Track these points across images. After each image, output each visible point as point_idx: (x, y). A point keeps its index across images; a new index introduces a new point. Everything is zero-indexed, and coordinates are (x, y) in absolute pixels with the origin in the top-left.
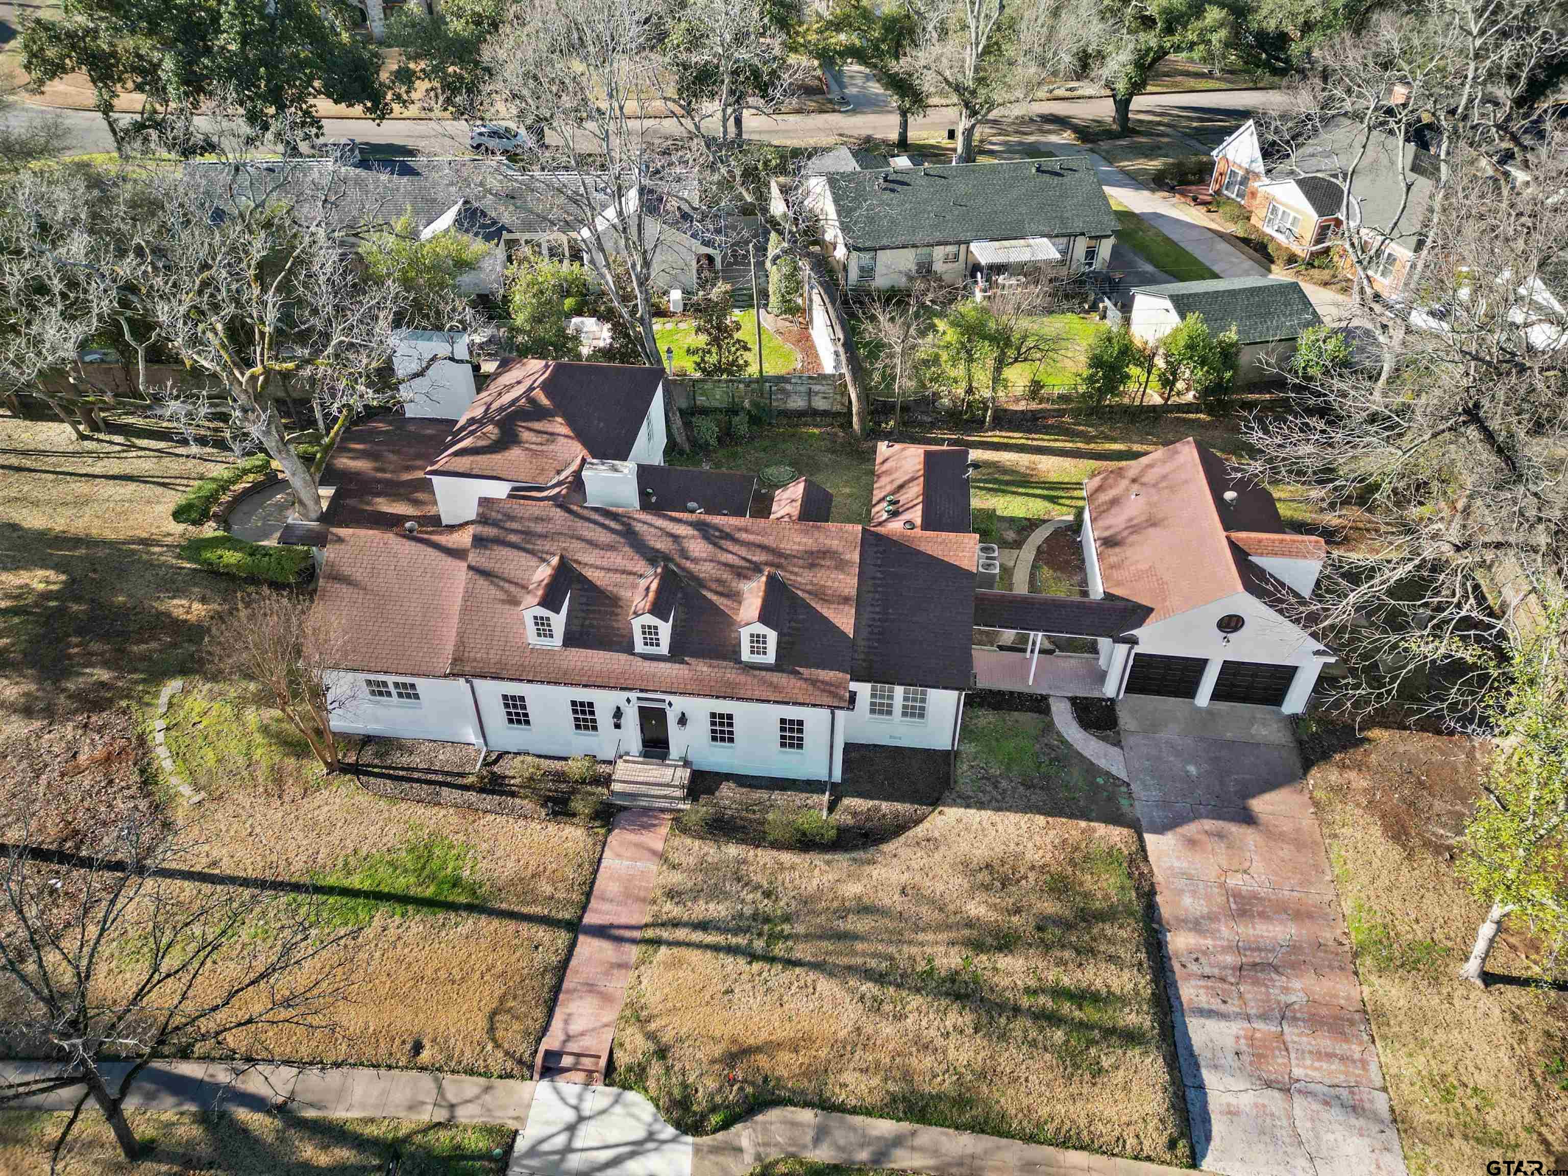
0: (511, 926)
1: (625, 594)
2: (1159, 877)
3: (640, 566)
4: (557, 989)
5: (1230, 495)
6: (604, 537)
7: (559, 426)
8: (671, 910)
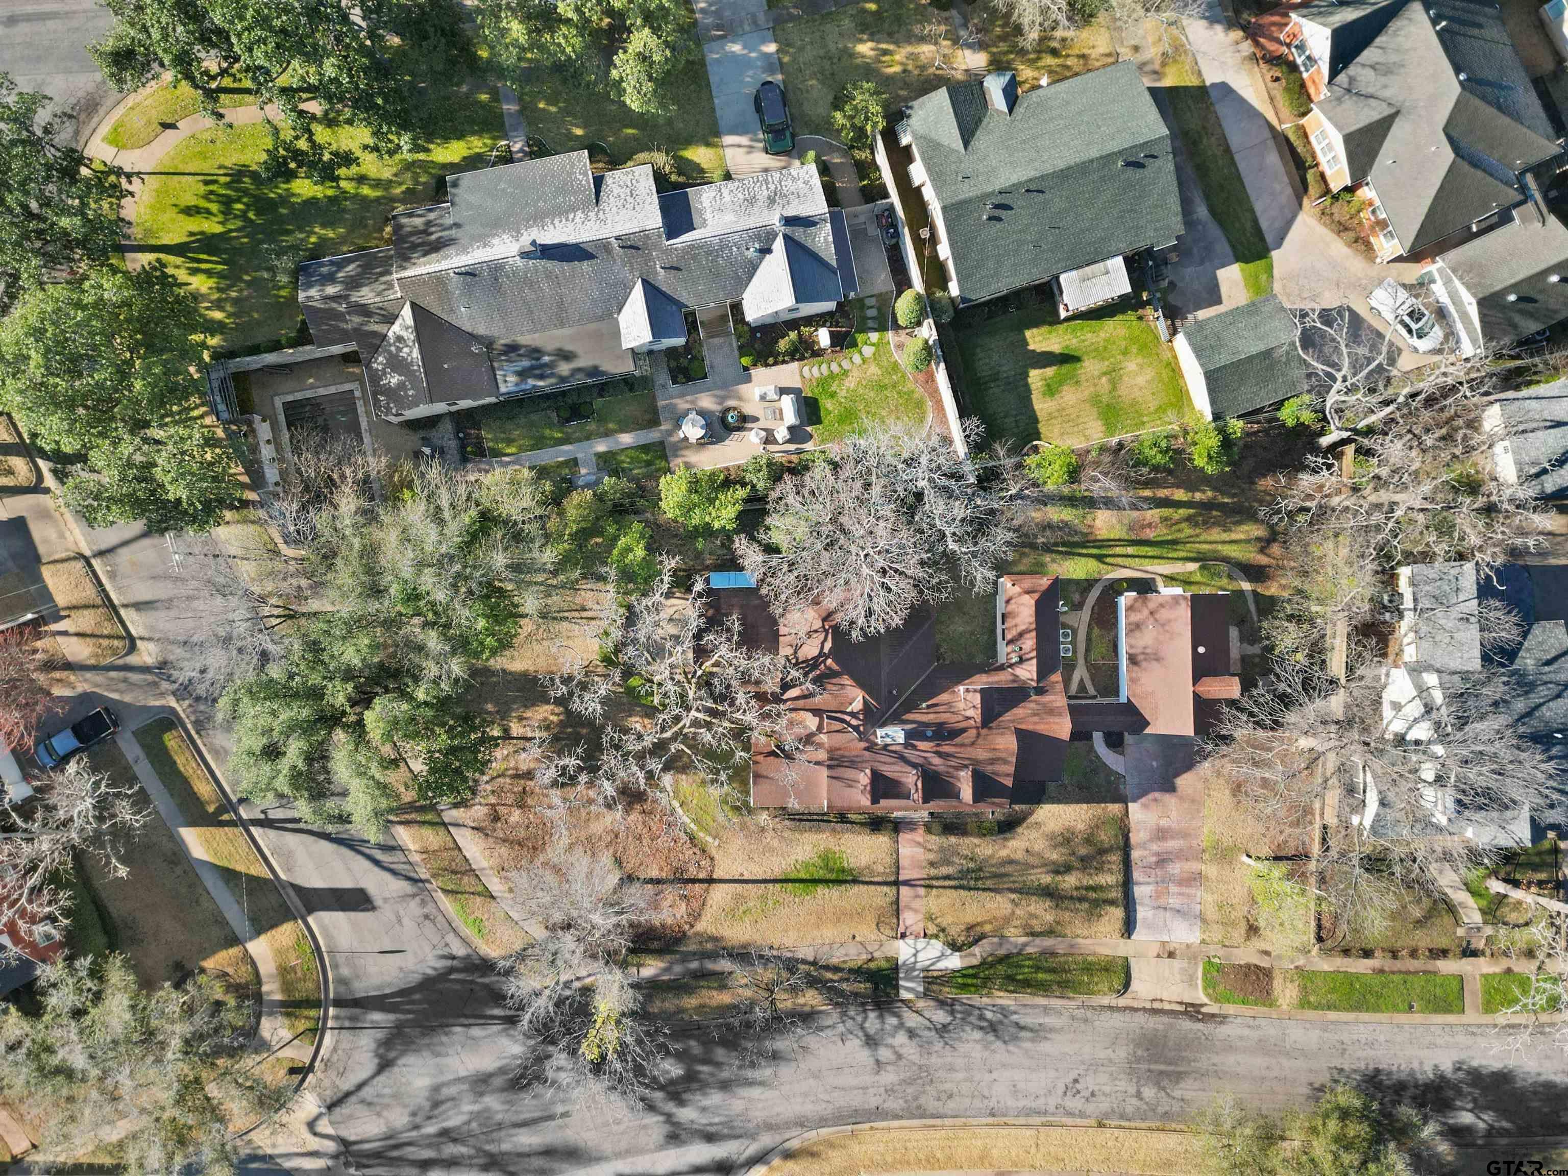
0: (873, 888)
1: (903, 780)
2: (1132, 825)
3: (909, 769)
4: (898, 910)
5: (1201, 650)
6: (888, 759)
7: (846, 680)
8: (933, 872)
